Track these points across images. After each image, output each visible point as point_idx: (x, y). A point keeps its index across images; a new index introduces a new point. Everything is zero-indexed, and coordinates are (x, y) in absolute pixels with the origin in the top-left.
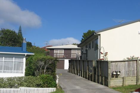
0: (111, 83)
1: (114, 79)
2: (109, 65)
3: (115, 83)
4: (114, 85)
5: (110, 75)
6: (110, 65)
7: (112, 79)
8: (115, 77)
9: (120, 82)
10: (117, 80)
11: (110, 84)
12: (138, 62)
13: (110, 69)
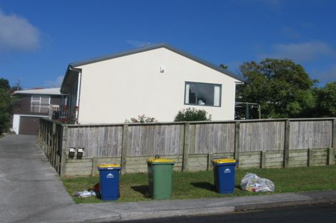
0: (67, 170)
1: (73, 161)
2: (64, 132)
3: (75, 169)
4: (73, 174)
5: (65, 153)
6: (66, 133)
7: (69, 161)
8: (75, 158)
9: (87, 167)
10: (81, 164)
11: (65, 172)
12: (125, 128)
13: (66, 140)
